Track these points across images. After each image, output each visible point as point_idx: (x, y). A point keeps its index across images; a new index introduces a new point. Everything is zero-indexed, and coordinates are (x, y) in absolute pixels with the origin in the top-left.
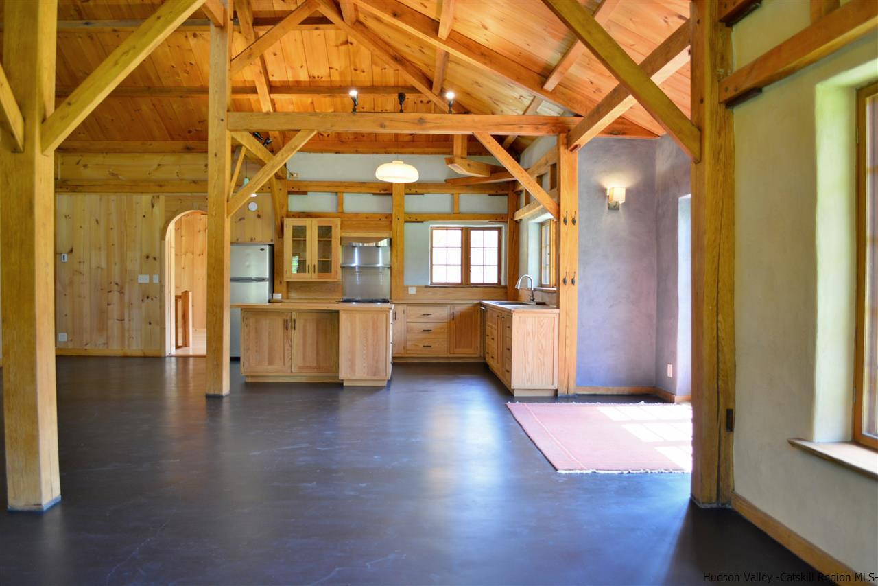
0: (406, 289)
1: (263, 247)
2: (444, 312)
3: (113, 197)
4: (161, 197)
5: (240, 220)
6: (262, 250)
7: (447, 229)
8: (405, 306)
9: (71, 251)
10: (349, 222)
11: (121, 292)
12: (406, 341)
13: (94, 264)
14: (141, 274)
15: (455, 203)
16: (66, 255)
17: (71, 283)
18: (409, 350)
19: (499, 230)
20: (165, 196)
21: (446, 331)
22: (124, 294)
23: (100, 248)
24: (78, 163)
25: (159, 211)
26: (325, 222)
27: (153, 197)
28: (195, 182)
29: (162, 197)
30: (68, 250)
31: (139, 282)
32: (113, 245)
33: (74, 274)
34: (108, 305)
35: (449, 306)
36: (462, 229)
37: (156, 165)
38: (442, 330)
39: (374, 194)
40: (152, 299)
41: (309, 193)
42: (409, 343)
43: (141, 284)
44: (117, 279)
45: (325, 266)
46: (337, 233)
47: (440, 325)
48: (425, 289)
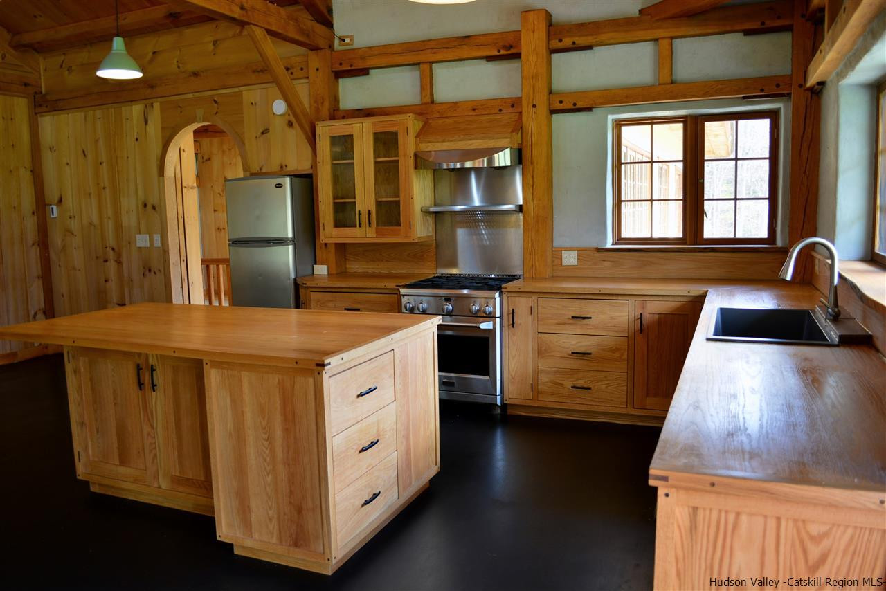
0: (557, 253)
1: (279, 181)
2: (620, 316)
3: (98, 113)
4: (154, 104)
5: (263, 133)
6: (279, 186)
7: (652, 121)
8: (534, 297)
9: (60, 201)
10: (440, 121)
11: (119, 262)
12: (536, 372)
13: (85, 222)
14: (140, 233)
15: (665, 60)
16: (55, 207)
17: (64, 247)
18: (542, 393)
19: (773, 115)
20: (161, 103)
21: (625, 356)
22: (122, 265)
23: (90, 194)
24: (61, 66)
25: (154, 129)
26: (384, 124)
27: (146, 106)
28: (195, 74)
29: (157, 106)
30: (56, 199)
31: (138, 245)
32: (104, 188)
33: (65, 235)
34: (106, 281)
35: (632, 300)
36: (684, 120)
37: (150, 54)
38: (617, 355)
39: (490, 59)
40: (155, 273)
41: (372, 71)
42: (543, 379)
43: (140, 248)
44: (111, 241)
45: (390, 212)
46: (408, 145)
47: (609, 342)
48: (597, 254)
